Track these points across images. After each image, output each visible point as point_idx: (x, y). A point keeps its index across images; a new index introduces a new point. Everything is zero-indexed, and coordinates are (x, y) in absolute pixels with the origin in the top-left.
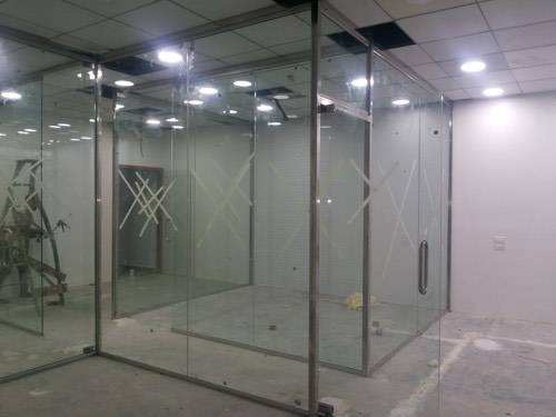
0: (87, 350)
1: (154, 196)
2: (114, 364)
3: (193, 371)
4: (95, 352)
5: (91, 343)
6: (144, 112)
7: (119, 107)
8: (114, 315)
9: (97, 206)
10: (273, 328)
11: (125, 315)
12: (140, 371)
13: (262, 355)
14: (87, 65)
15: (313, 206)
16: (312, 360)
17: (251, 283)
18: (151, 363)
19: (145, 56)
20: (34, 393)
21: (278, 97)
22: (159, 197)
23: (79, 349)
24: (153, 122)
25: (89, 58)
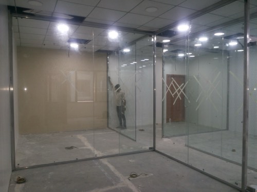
0: (150, 148)
1: (180, 88)
2: (160, 155)
3: (190, 163)
4: (153, 149)
5: (152, 146)
6: (176, 51)
7: (165, 51)
8: (163, 136)
9: (154, 92)
10: (234, 151)
11: (167, 137)
12: (169, 159)
13: (225, 162)
14: (151, 36)
15: (245, 92)
16: (244, 165)
17: (227, 129)
18: (174, 157)
19: (172, 29)
20: (130, 161)
21: (238, 38)
22: (182, 88)
23: (147, 148)
24: (181, 55)
25: (151, 33)
